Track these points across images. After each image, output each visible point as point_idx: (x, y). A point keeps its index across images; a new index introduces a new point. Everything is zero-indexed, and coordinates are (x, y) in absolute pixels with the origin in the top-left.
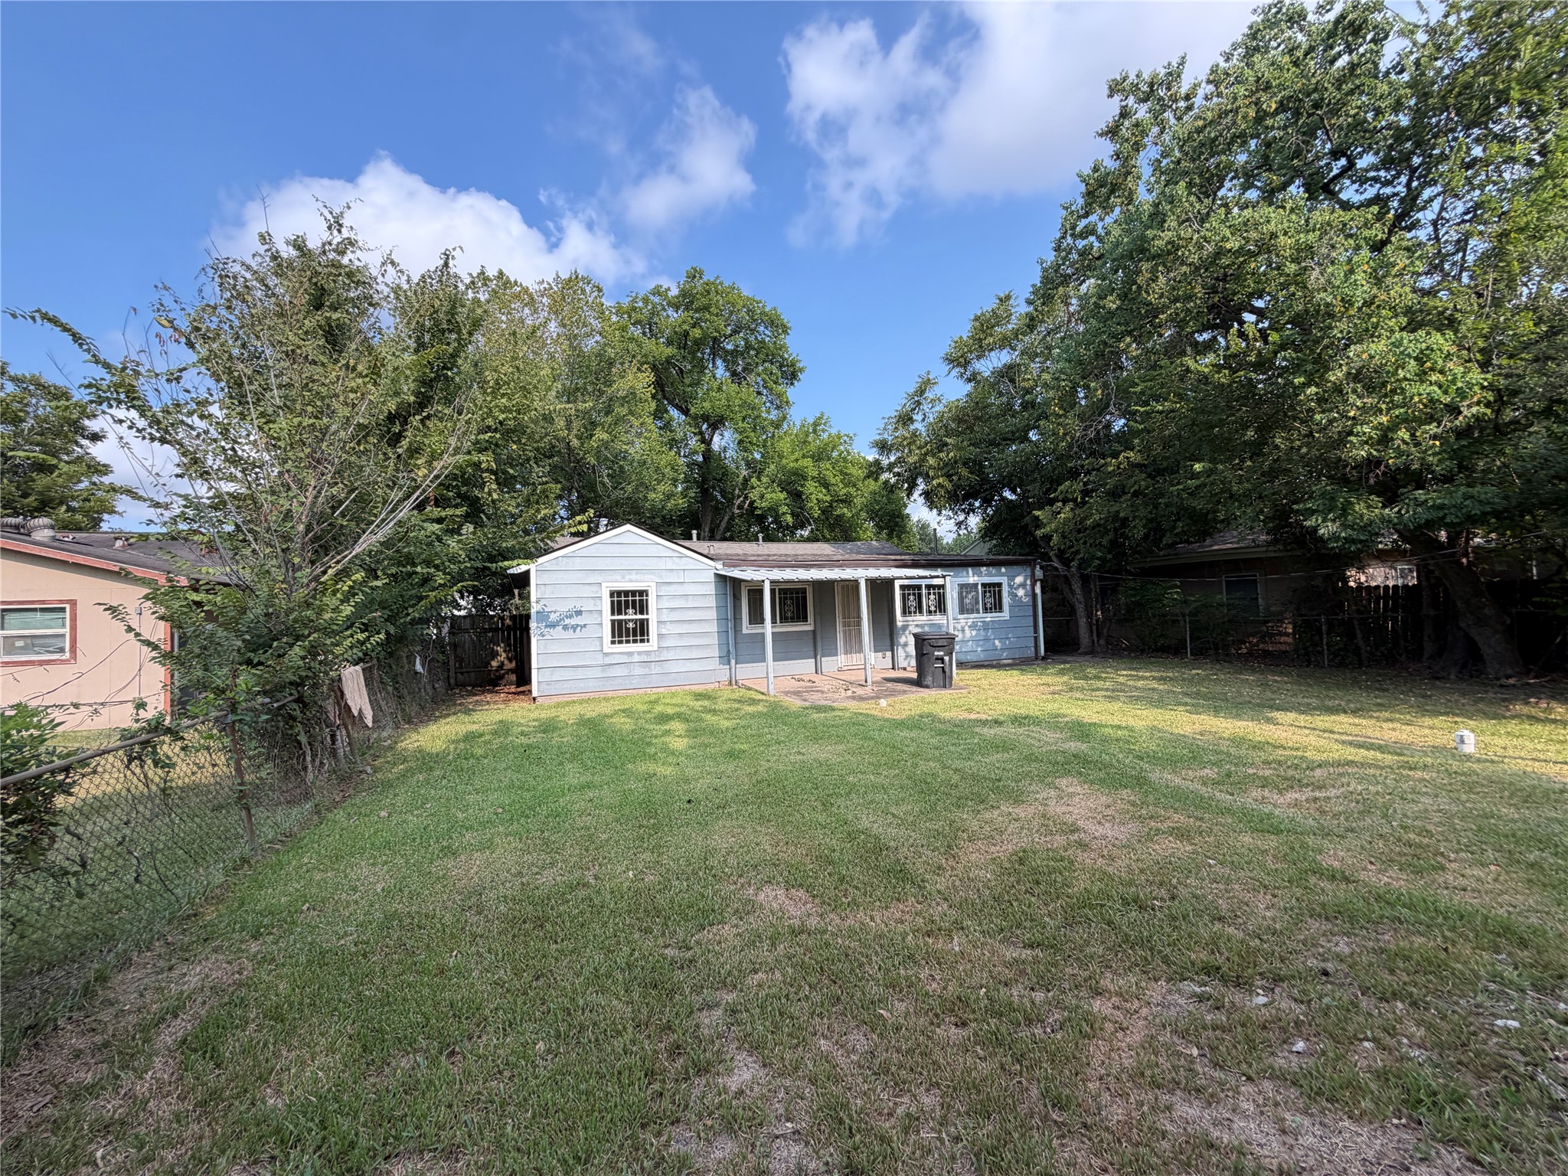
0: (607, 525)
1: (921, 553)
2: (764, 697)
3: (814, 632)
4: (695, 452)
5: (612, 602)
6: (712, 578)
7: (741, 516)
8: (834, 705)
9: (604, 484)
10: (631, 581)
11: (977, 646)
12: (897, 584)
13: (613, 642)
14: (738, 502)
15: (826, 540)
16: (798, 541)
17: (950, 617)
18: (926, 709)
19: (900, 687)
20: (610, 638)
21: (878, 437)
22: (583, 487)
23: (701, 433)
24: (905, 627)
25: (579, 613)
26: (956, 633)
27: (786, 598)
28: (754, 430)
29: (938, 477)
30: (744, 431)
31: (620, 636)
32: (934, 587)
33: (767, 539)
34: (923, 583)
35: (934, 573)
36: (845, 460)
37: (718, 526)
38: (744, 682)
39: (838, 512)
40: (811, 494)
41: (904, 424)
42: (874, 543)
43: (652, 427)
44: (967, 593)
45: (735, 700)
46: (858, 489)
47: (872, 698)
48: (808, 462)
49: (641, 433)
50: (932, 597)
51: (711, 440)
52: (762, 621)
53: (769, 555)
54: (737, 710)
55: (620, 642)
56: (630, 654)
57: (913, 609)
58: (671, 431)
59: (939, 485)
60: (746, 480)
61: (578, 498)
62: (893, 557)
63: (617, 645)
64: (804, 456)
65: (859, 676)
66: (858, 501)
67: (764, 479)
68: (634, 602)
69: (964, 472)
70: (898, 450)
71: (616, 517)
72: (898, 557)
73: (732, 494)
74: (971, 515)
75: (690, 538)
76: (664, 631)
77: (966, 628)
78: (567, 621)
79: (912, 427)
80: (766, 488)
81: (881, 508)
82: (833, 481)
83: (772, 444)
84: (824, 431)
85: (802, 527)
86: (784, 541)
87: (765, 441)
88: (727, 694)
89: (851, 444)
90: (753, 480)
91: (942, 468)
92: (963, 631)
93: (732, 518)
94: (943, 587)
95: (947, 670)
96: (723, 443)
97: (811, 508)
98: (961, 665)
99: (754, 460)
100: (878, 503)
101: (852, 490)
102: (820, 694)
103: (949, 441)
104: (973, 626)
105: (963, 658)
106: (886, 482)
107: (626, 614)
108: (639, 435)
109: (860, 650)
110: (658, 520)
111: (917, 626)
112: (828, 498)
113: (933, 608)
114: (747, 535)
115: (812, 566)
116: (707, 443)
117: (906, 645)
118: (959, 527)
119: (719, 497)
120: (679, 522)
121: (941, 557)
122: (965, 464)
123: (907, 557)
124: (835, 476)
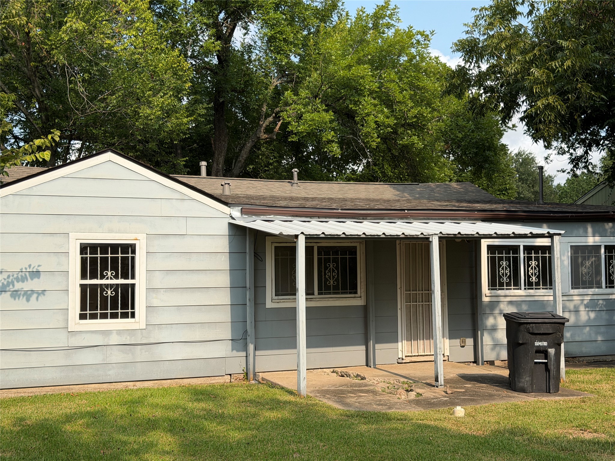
0: (80, 150)
1: (520, 200)
2: (291, 398)
3: (365, 308)
4: (207, 52)
5: (84, 261)
6: (225, 230)
7: (269, 142)
8: (391, 412)
9: (77, 93)
10: (111, 231)
11: (597, 333)
12: (485, 243)
13: (82, 317)
14: (265, 123)
15: (386, 179)
16: (349, 179)
17: (559, 293)
18: (520, 421)
19: (485, 388)
20: (78, 311)
21: (465, 36)
22: (48, 96)
23: (216, 25)
24: (493, 305)
25: (36, 274)
26: (567, 315)
27: (327, 260)
28: (291, 22)
29: (547, 95)
30: (278, 23)
31: (94, 307)
32: (537, 249)
33: (305, 176)
34: (521, 243)
35: (536, 231)
36: (417, 68)
37: (238, 156)
38: (265, 376)
39: (405, 141)
40: (368, 115)
41: (503, 18)
42: (454, 185)
43: (148, 15)
44: (584, 259)
45: (251, 401)
46: (434, 110)
47: (445, 404)
48: (365, 70)
49: (133, 22)
50: (533, 263)
51: (231, 34)
52: (293, 291)
53: (306, 199)
54: (254, 416)
55: (93, 317)
56: (106, 333)
57: (505, 279)
58: (175, 21)
59: (548, 106)
60: (278, 93)
61: (40, 110)
62: (478, 206)
63: (88, 321)
64: (360, 62)
65: (427, 371)
66: (433, 126)
67: (304, 93)
68: (115, 260)
69: (586, 89)
70: (492, 55)
71: (93, 139)
72: (487, 206)
73: (258, 111)
74: (594, 148)
75: (196, 172)
76: (156, 302)
77: (582, 308)
78: (18, 286)
79: (514, 23)
80: (305, 105)
81: (466, 136)
82: (399, 97)
83: (316, 44)
84: (389, 26)
85: (355, 160)
86: (329, 179)
87: (306, 38)
88: (240, 392)
89: (427, 46)
90: (288, 94)
91: (553, 84)
92: (576, 311)
93: (257, 146)
94: (549, 249)
95: (552, 367)
96: (248, 40)
97: (367, 135)
98: (571, 360)
99: (290, 64)
100: (460, 128)
101: (426, 112)
102: (370, 397)
103: (564, 44)
104: (592, 305)
105: (576, 350)
106: (474, 100)
107: (102, 277)
108: (128, 25)
109: (429, 335)
110: (152, 145)
111: (511, 303)
112: (392, 121)
113: (534, 279)
114: (277, 168)
115: (365, 217)
116: (226, 38)
117: (494, 329)
118: (576, 166)
119: (240, 115)
120: (183, 148)
121: (548, 208)
122: (587, 77)
123: (499, 207)
124: (402, 90)
